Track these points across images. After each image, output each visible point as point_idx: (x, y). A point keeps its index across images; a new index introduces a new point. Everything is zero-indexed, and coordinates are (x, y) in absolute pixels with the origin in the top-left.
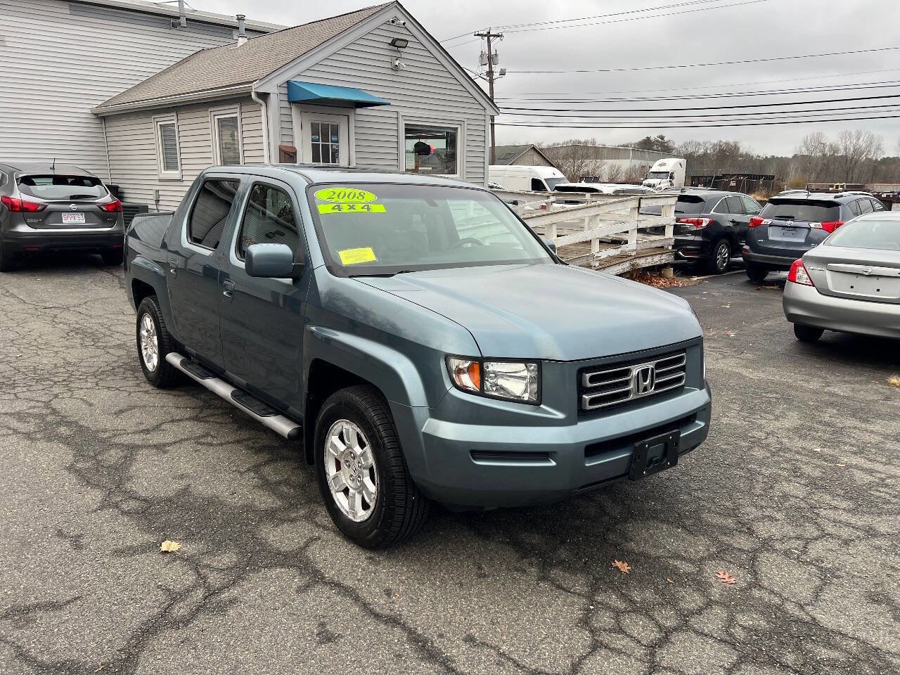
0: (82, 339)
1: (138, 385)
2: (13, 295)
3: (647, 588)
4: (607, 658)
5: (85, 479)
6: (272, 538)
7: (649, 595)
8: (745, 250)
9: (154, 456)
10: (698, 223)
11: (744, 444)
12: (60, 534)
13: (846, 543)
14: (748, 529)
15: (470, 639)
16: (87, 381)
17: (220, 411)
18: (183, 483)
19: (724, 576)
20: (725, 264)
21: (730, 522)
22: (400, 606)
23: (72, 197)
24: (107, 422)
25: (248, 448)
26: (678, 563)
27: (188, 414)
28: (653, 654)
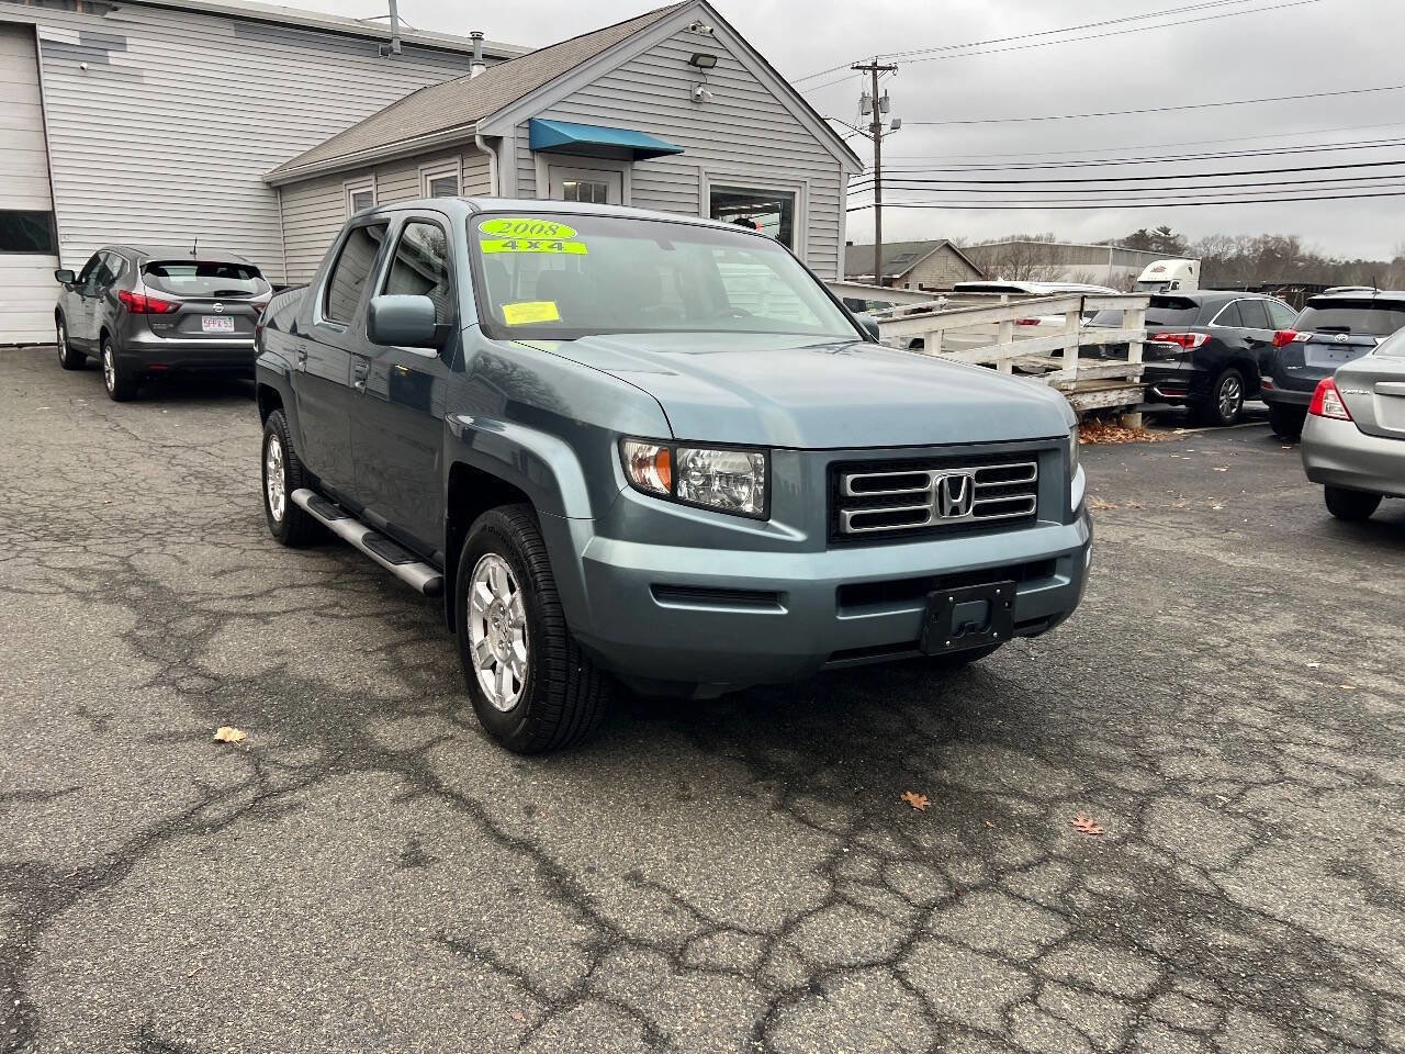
0: (201, 485)
1: (259, 542)
2: (124, 430)
3: (948, 831)
4: (846, 917)
5: (141, 648)
6: (381, 733)
7: (948, 841)
8: (1266, 384)
9: (248, 627)
10: (1188, 341)
11: (1185, 651)
12: (82, 712)
13: (1317, 791)
14: (1150, 764)
15: (635, 878)
16: (190, 535)
17: (366, 578)
18: (277, 660)
19: (1084, 823)
20: (1234, 411)
21: (1122, 753)
22: (543, 830)
23: (217, 294)
24: (198, 585)
25: (388, 622)
26: (1013, 802)
27: (320, 577)
28: (924, 918)
